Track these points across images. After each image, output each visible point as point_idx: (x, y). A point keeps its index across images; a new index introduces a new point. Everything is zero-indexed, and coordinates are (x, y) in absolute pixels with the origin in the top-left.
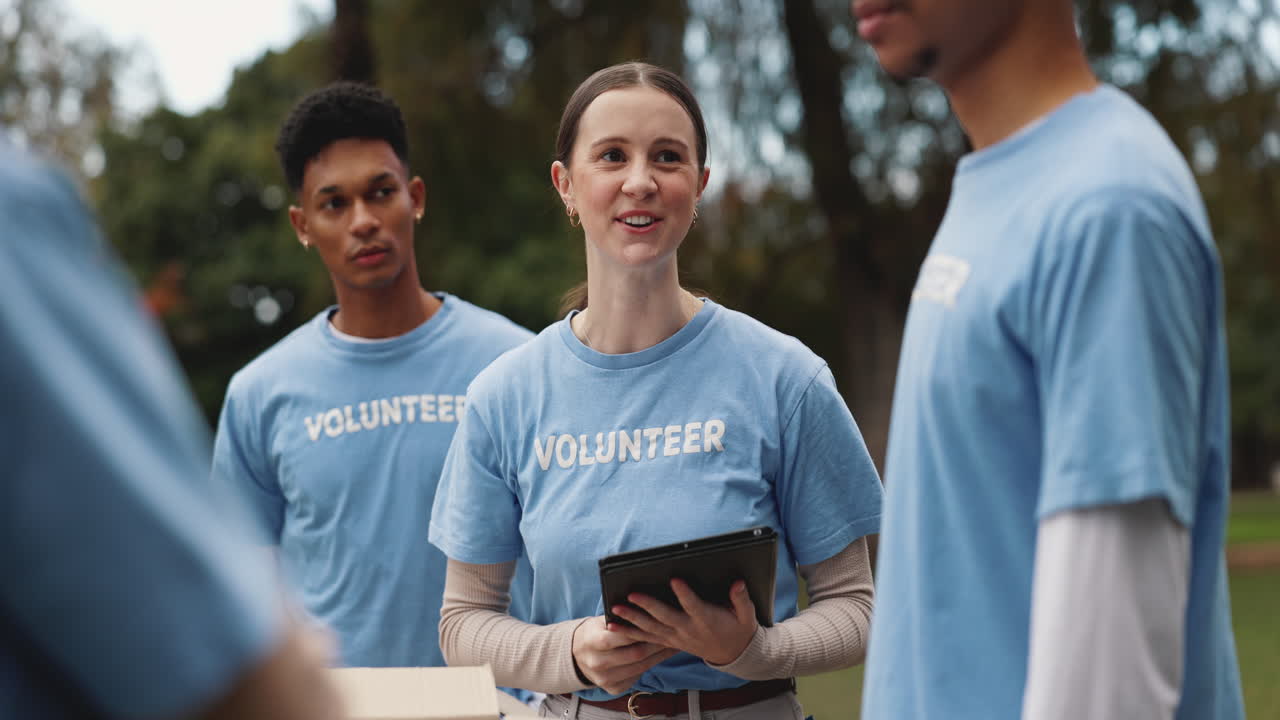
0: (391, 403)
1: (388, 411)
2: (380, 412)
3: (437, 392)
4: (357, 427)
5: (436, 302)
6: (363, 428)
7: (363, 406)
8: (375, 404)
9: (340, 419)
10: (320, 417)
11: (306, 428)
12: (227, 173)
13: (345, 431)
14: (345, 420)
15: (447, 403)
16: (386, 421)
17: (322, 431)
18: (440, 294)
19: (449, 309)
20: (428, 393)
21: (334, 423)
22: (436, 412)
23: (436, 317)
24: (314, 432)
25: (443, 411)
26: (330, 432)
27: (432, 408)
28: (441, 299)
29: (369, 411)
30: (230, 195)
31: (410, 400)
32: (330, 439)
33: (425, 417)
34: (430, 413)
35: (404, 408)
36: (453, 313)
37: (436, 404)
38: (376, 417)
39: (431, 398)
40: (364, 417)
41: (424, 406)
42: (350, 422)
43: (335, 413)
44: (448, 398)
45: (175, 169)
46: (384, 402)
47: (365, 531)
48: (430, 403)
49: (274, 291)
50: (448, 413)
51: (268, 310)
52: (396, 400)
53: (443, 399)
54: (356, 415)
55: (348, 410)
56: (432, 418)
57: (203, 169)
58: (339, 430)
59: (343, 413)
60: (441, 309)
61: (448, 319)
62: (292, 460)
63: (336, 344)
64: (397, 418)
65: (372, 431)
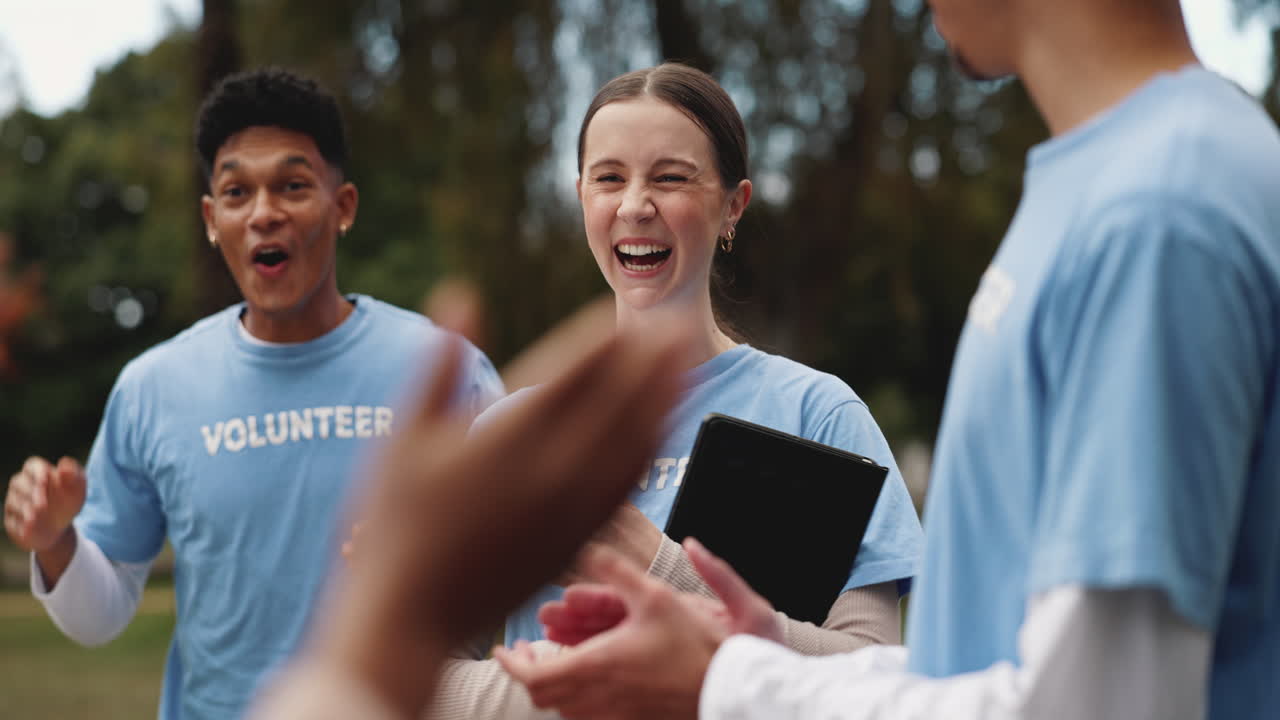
0: (302, 416)
1: (299, 424)
2: (289, 425)
3: (354, 404)
4: (262, 442)
5: (349, 306)
6: (269, 444)
7: (269, 418)
8: (283, 416)
9: (242, 431)
10: (219, 427)
11: (202, 439)
12: (88, 173)
13: (248, 447)
14: (248, 432)
15: (365, 416)
16: (295, 435)
17: (222, 445)
18: (352, 296)
19: (363, 311)
20: (345, 405)
21: (235, 436)
22: (352, 426)
23: (350, 320)
24: (212, 445)
25: (361, 425)
26: (230, 445)
27: (349, 421)
28: (354, 303)
29: (276, 424)
30: (90, 198)
31: (323, 413)
32: (229, 452)
33: (341, 432)
34: (347, 427)
35: (316, 421)
36: (368, 316)
37: (353, 417)
38: (284, 432)
39: (348, 410)
40: (270, 431)
41: (340, 419)
42: (253, 437)
43: (237, 423)
44: (367, 410)
45: (35, 171)
46: (294, 415)
47: (268, 560)
48: (346, 416)
49: (136, 293)
50: (366, 428)
51: (130, 313)
52: (308, 413)
53: (361, 411)
54: (261, 428)
55: (252, 421)
56: (349, 433)
57: (63, 170)
58: (241, 444)
59: (246, 423)
60: (355, 312)
61: (364, 323)
62: (186, 474)
63: (244, 347)
64: (308, 432)
65: (280, 446)
